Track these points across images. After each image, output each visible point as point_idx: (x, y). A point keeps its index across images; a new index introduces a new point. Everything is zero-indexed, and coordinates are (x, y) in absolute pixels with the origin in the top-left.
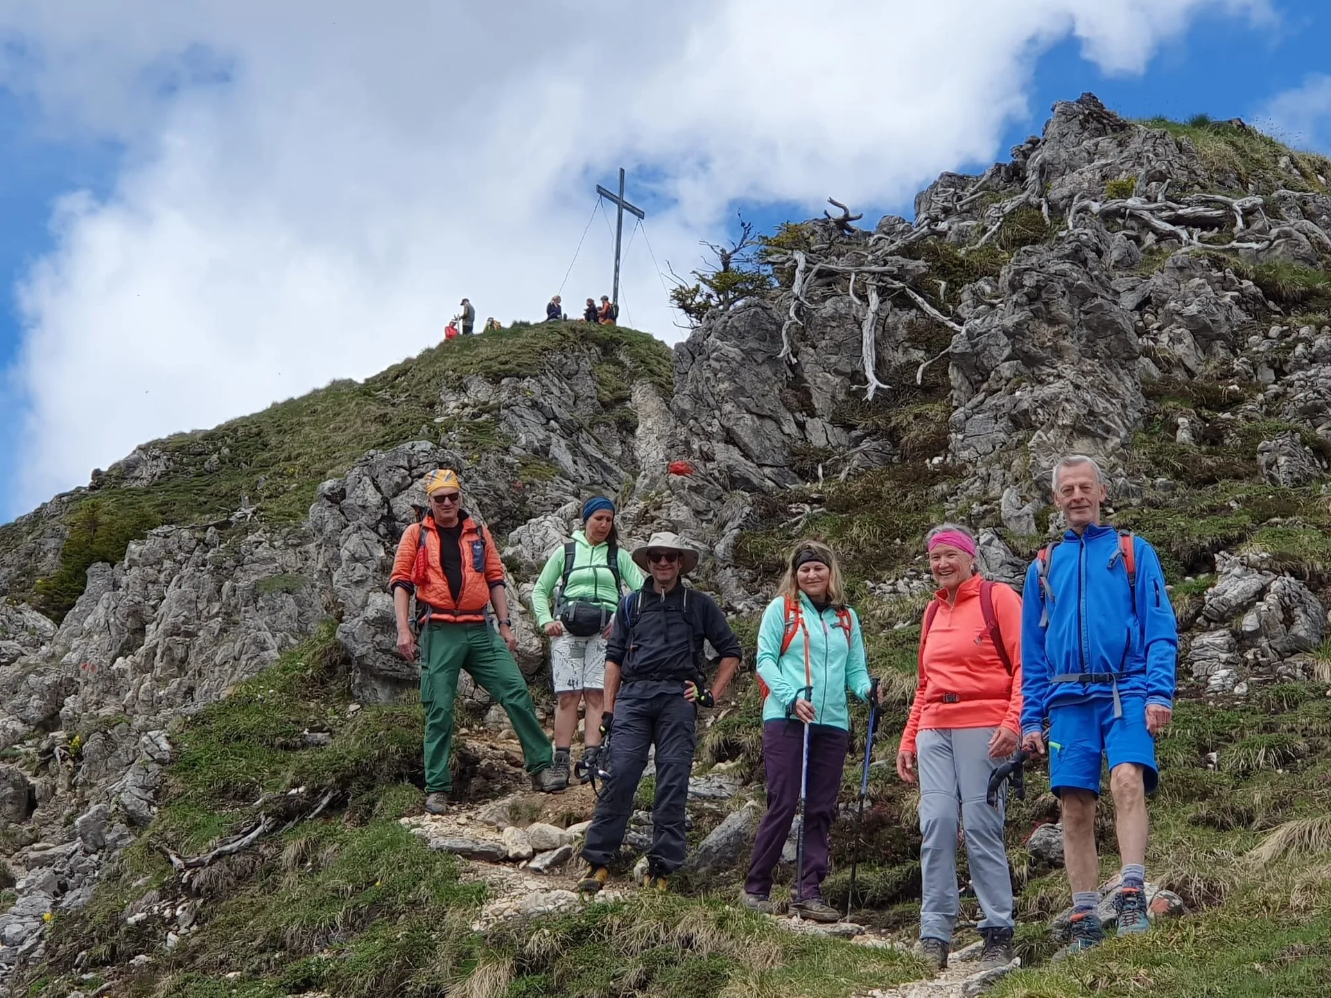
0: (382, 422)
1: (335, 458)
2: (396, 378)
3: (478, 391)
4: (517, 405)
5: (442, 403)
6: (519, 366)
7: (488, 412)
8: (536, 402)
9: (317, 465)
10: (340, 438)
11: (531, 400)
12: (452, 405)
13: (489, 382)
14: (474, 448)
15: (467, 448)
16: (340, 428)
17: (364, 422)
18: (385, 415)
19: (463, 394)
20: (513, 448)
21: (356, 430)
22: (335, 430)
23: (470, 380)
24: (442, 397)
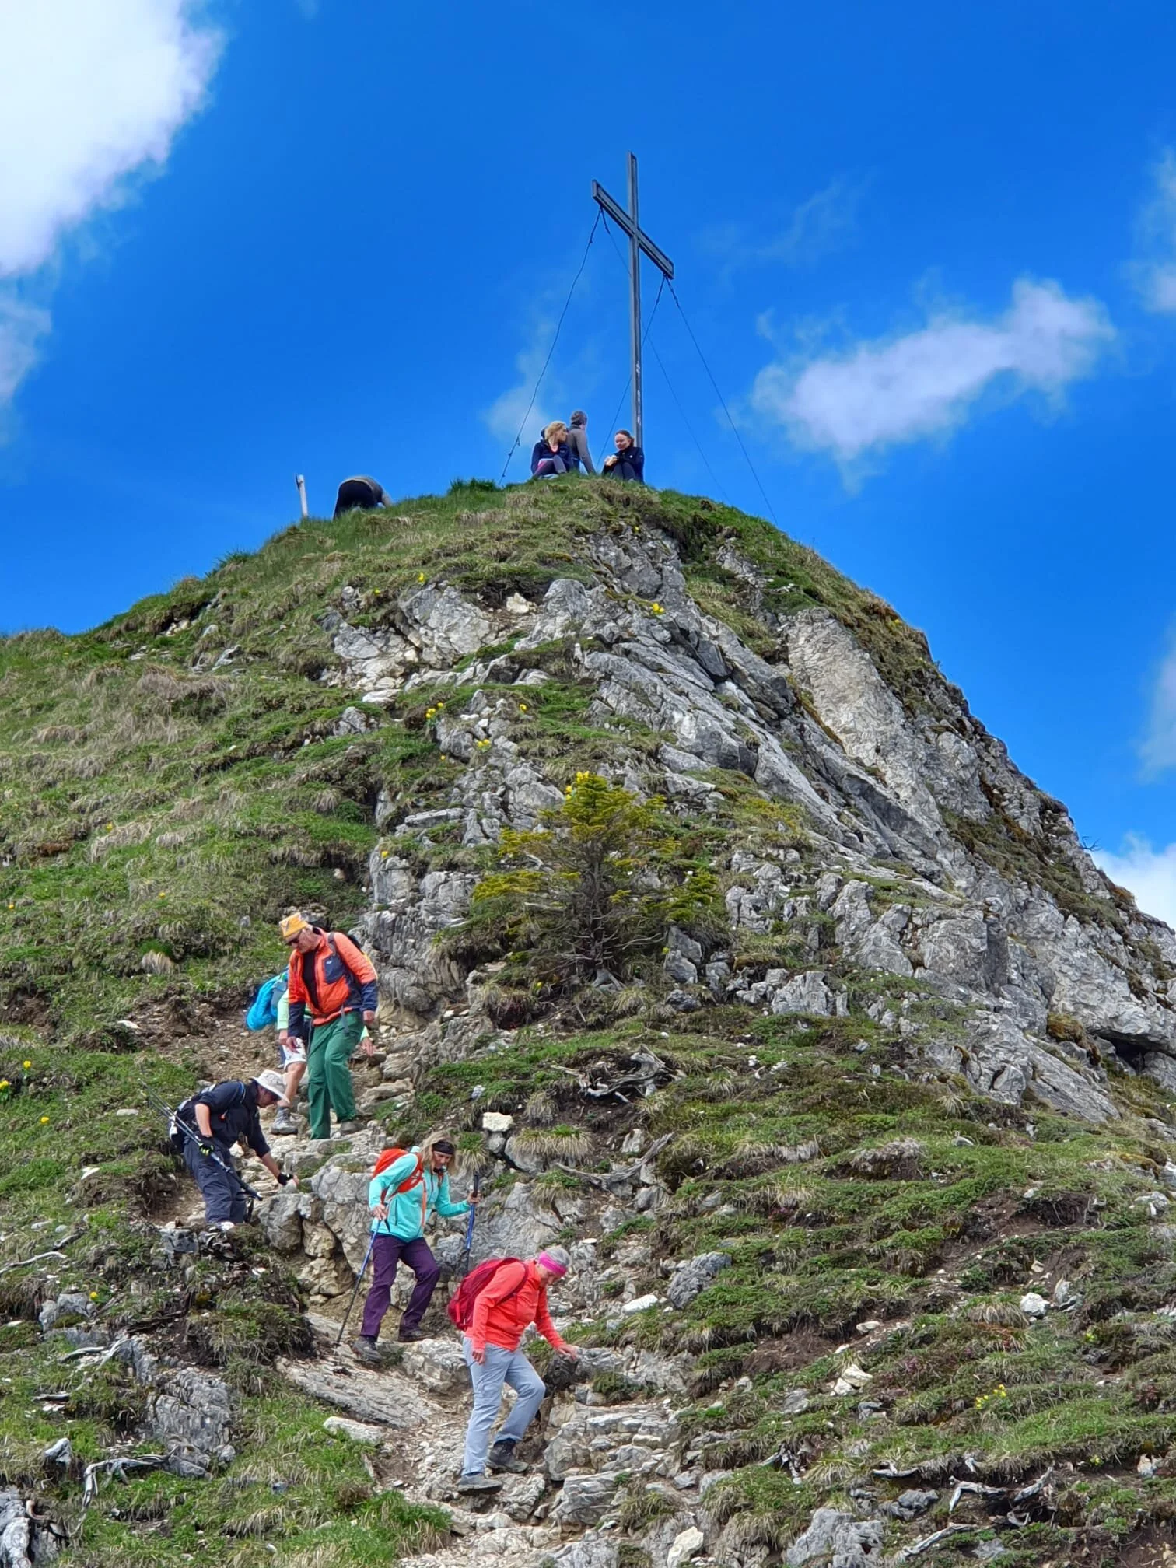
0: (196, 712)
1: (81, 810)
2: (165, 626)
3: (451, 628)
4: (633, 638)
5: (342, 665)
6: (544, 563)
7: (537, 667)
8: (685, 633)
9: (30, 831)
10: (76, 759)
11: (671, 627)
12: (374, 668)
13: (475, 603)
14: (561, 754)
15: (542, 753)
16: (66, 738)
17: (142, 716)
18: (204, 695)
19: (396, 640)
20: (671, 753)
21: (120, 738)
22: (52, 740)
23: (420, 601)
24: (340, 649)
